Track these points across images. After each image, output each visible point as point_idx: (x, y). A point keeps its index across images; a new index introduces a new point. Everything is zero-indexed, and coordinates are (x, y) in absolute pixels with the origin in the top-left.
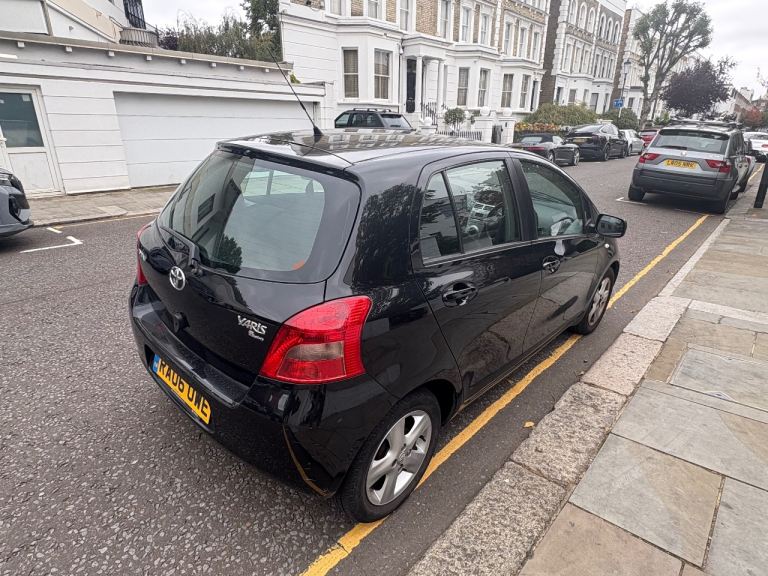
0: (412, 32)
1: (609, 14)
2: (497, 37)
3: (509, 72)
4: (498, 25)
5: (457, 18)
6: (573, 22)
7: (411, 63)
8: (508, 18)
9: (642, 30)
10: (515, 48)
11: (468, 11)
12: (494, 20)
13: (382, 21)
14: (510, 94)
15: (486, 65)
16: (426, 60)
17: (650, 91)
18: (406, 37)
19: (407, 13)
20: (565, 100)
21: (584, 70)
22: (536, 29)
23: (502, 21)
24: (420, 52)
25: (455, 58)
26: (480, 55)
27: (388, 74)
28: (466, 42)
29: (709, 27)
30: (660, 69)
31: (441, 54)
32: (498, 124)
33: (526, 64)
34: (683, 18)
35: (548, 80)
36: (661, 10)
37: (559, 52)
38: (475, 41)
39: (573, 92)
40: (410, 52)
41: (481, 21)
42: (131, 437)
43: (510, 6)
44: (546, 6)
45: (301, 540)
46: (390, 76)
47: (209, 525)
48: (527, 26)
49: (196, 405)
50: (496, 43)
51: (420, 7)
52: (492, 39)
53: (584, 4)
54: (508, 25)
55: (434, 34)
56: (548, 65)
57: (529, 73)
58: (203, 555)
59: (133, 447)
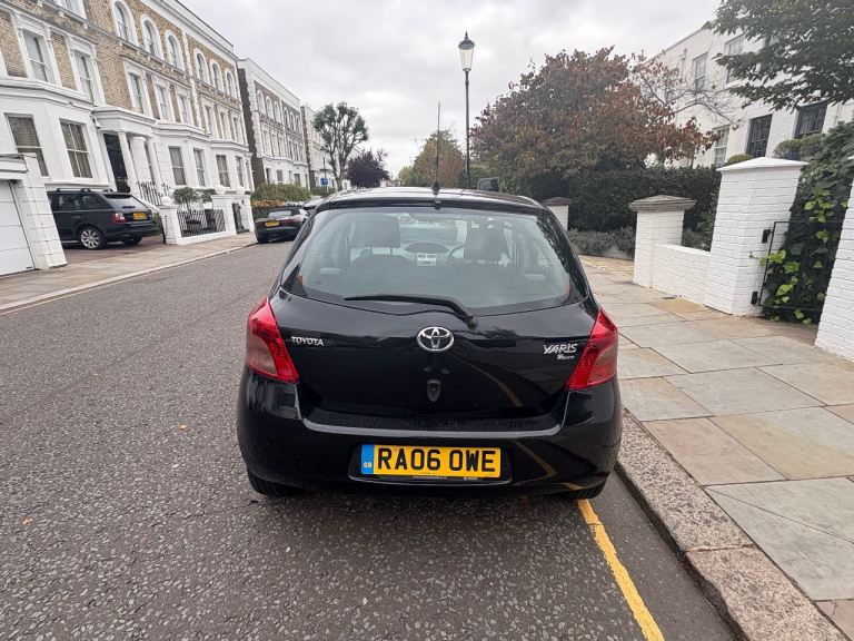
0: (101, 104)
1: (290, 109)
2: (199, 119)
3: (221, 153)
4: (197, 107)
5: (152, 95)
6: (263, 112)
7: (111, 141)
8: (205, 102)
9: (319, 125)
10: (220, 131)
11: (162, 89)
12: (192, 102)
13: (58, 86)
14: (227, 174)
15: (199, 146)
16: (130, 136)
17: (338, 173)
18: (97, 109)
19: (89, 82)
20: (274, 178)
21: (283, 153)
22: (234, 115)
23: (200, 104)
24: (121, 127)
25: (161, 136)
26: (191, 136)
27: (84, 148)
28: (168, 120)
29: (365, 126)
30: (341, 155)
31: (148, 132)
32: (235, 202)
33: (233, 146)
34: (346, 118)
35: (256, 163)
36: (329, 109)
37: (258, 136)
38: (178, 120)
39: (279, 173)
40: (108, 127)
41: (179, 101)
42: (317, 588)
43: (204, 90)
44: (237, 94)
45: (571, 540)
46: (89, 151)
47: (510, 584)
48: (226, 111)
49: (468, 469)
50: (200, 124)
51: (104, 78)
52: (195, 120)
53: (268, 98)
54: (208, 109)
55: (130, 108)
56: (252, 148)
57: (241, 155)
58: (542, 603)
59: (336, 593)
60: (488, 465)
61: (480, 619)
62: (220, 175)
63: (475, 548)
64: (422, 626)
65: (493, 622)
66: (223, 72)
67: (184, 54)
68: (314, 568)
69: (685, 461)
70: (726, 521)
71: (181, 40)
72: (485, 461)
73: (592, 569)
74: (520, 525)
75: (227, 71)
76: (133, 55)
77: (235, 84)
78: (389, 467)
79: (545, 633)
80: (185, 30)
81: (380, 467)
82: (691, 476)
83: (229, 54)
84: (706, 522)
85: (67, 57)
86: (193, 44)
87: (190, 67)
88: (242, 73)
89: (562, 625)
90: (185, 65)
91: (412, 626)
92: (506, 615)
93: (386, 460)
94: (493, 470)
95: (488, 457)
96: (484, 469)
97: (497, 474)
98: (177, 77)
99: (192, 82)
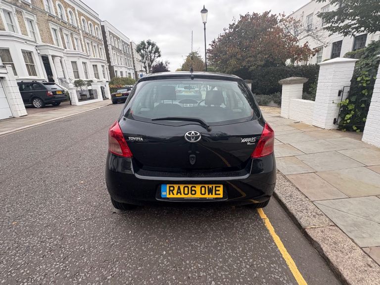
0: (40, 42)
1: (125, 43)
2: (84, 48)
3: (95, 64)
4: (83, 43)
5: (63, 38)
6: (113, 45)
7: (45, 59)
8: (86, 41)
9: (138, 50)
10: (94, 54)
11: (67, 35)
12: (81, 41)
13: (20, 34)
14: (98, 73)
15: (85, 61)
16: (53, 57)
18: (38, 45)
19: (34, 32)
20: (119, 75)
21: (123, 64)
22: (100, 47)
23: (84, 42)
24: (50, 53)
25: (68, 56)
26: (80, 56)
27: (33, 62)
28: (70, 49)
29: (159, 50)
30: (149, 64)
31: (62, 55)
32: (102, 86)
33: (100, 61)
34: (151, 47)
35: (111, 68)
36: (143, 43)
37: (111, 56)
38: (75, 49)
39: (121, 72)
40: (44, 53)
41: (75, 40)
42: (143, 248)
43: (86, 36)
44: (101, 37)
45: (255, 225)
46: (35, 64)
47: (228, 244)
48: (96, 45)
49: (209, 194)
50: (85, 51)
51: (41, 30)
52: (82, 49)
53: (115, 38)
54: (88, 44)
55: (53, 44)
56: (109, 61)
57: (104, 64)
58: (242, 252)
59: (152, 250)
60: (217, 192)
61: (215, 259)
62: (95, 74)
63: (212, 230)
64: (190, 262)
65: (221, 260)
66: (94, 27)
67: (76, 19)
68: (142, 240)
69: (304, 191)
70: (323, 215)
71: (75, 12)
72: (216, 191)
73: (264, 237)
74: (232, 220)
75: (96, 26)
76: (53, 20)
77: (100, 32)
78: (173, 194)
79: (244, 264)
80: (76, 8)
81: (170, 194)
82: (307, 197)
83: (97, 18)
84: (314, 216)
85: (23, 21)
86: (80, 14)
87: (79, 24)
88: (103, 27)
89: (251, 260)
90: (77, 24)
91: (185, 262)
92: (226, 257)
93: (172, 191)
94: (219, 194)
95: (217, 189)
96: (216, 194)
97: (221, 196)
98: (74, 29)
99: (81, 32)
